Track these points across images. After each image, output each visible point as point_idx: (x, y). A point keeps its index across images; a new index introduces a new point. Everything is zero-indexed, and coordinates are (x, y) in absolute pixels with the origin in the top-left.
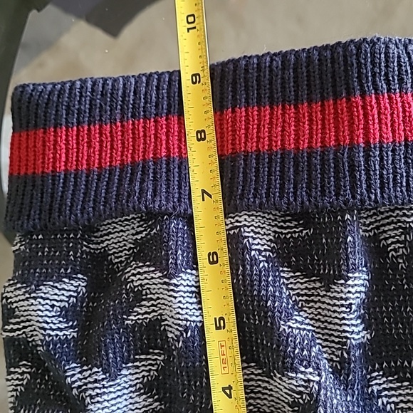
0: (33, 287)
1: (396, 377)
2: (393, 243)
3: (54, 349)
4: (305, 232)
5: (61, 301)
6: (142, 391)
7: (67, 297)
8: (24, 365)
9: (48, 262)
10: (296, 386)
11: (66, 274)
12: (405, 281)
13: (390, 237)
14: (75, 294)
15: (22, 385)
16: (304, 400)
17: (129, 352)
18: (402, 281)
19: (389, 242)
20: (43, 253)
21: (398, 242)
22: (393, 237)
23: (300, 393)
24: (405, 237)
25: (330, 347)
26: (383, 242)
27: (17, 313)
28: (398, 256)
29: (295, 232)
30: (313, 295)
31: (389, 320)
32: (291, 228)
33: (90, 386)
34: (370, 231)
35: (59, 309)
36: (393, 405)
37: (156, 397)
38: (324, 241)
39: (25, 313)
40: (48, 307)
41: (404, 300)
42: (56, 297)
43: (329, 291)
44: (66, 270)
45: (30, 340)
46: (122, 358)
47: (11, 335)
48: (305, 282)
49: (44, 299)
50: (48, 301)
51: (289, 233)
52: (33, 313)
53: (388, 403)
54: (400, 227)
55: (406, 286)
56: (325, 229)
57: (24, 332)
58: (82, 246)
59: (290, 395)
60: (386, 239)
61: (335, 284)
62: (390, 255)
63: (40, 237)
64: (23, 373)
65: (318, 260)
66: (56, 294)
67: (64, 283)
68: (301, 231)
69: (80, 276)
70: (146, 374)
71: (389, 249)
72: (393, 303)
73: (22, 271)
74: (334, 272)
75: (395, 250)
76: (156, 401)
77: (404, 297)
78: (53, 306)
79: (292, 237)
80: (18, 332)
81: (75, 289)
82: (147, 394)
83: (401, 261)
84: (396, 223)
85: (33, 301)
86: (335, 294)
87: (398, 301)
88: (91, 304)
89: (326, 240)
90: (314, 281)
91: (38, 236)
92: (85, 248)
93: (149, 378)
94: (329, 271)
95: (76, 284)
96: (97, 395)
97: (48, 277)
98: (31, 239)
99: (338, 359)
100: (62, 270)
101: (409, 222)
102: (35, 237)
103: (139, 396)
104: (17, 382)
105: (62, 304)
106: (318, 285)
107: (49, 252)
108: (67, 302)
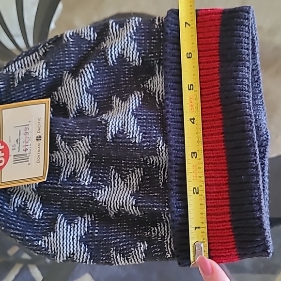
0: (134, 37)
1: (90, 225)
2: (158, 229)
3: (102, 55)
4: (161, 183)
5: (127, 54)
6: (78, 108)
7: (129, 56)
8: (94, 36)
9: (148, 43)
10: (84, 175)
11: (141, 54)
12: (138, 235)
13: (161, 228)
14: (131, 60)
15: (85, 36)
16: (77, 178)
17: (99, 98)
18: (138, 233)
19: (159, 228)
20: (153, 39)
21: (158, 233)
22: (161, 230)
23: (80, 176)
24: (160, 237)
25: (104, 195)
26: (159, 224)
27: (121, 29)
28: (151, 232)
29: (161, 178)
30: (130, 187)
31: (119, 225)
32: (164, 176)
33: (83, 79)
34: (165, 217)
35: (122, 53)
36: (77, 222)
37: (75, 116)
38: (156, 194)
39: (121, 34)
40: (123, 47)
41: (129, 234)
42: (129, 50)
43: (131, 196)
44: (143, 53)
45: (107, 37)
46: (97, 95)
47: (110, 26)
48: (136, 183)
49: (127, 45)
50: (126, 46)
51: (161, 174)
52: (120, 39)
53: (78, 220)
54: (165, 235)
55: (135, 235)
56: (162, 196)
57: (111, 34)
58: (156, 60)
59: (79, 171)
60: (161, 226)
61: (133, 199)
62: (152, 228)
63: (162, 37)
64: (90, 36)
65: (147, 190)
66: (130, 50)
67: (137, 53)
68: (161, 181)
69: (141, 61)
70: (87, 109)
71: (155, 228)
72: (127, 228)
73: (143, 28)
74: (140, 199)
75: (154, 231)
76: (73, 116)
77: (130, 234)
78: (124, 50)
79: (159, 176)
80: (111, 31)
81: (134, 59)
82: (77, 111)
83: (149, 233)
84: (167, 232)
85: (126, 38)
86: (128, 199)
87: (128, 231)
88: (127, 70)
89: (156, 196)
90: (137, 188)
91: (162, 35)
92: (155, 61)
93: (85, 111)
94: (141, 196)
95: (136, 60)
96: (79, 83)
97: (139, 44)
98: (160, 32)
99: (98, 199)
100: (143, 51)
101: (167, 239)
102: (162, 34)
103: (76, 106)
104: (86, 33)
105: (125, 54)
106: (135, 190)
107: (153, 43)
108: (127, 57)
